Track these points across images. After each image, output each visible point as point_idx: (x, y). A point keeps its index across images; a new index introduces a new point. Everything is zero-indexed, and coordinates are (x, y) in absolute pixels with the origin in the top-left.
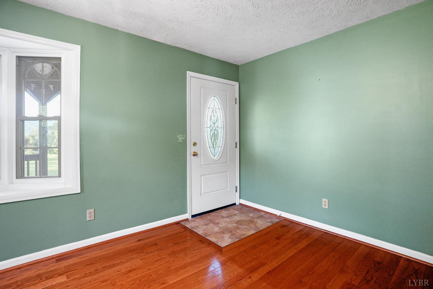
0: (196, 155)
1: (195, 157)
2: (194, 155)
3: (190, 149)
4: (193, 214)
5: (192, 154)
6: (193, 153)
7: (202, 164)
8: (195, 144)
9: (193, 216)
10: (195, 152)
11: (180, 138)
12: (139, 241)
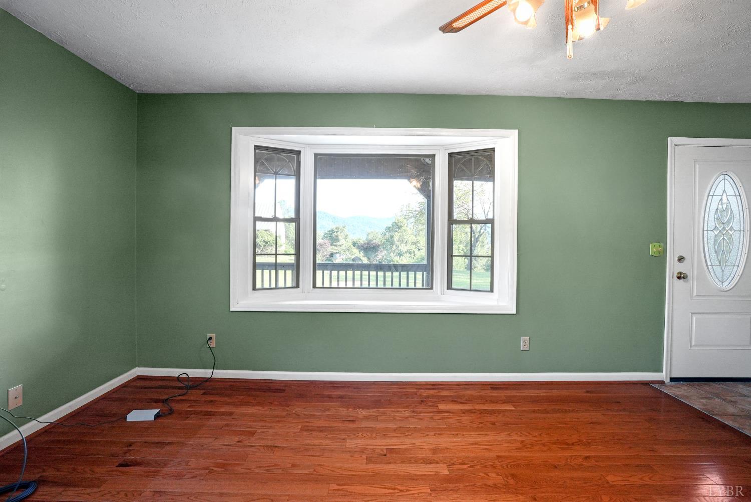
0: (684, 278)
1: (681, 281)
2: (679, 278)
3: (672, 267)
4: (674, 376)
5: (675, 275)
6: (678, 273)
7: (695, 294)
8: (681, 259)
9: (672, 379)
10: (681, 273)
11: (654, 249)
12: (588, 392)
